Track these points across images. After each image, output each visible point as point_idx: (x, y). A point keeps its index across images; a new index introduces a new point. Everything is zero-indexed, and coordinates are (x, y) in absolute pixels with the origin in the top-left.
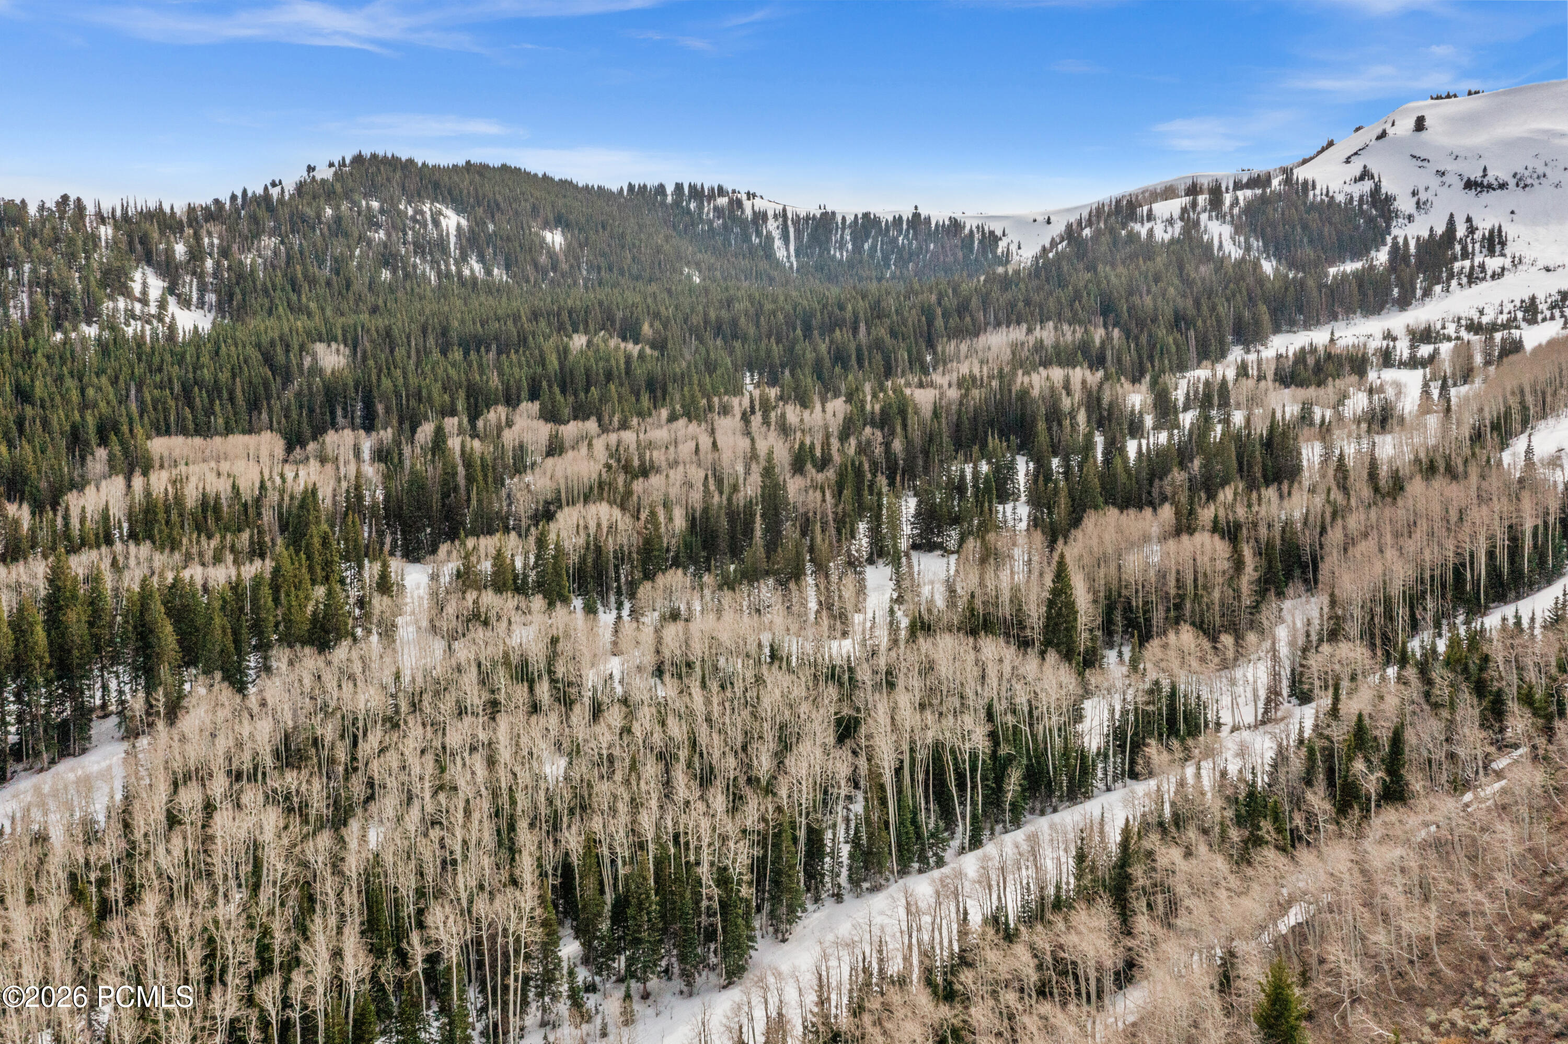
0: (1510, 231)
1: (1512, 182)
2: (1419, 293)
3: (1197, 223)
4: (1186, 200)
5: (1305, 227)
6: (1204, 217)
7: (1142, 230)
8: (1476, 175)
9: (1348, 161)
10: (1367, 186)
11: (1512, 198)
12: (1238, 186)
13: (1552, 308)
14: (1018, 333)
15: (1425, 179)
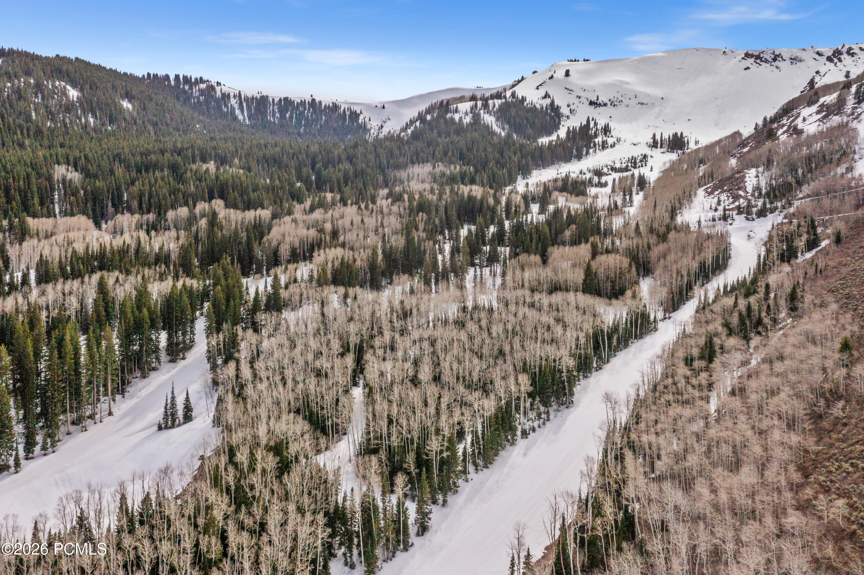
0: (612, 125)
1: (609, 103)
2: (584, 153)
3: (479, 115)
4: (472, 103)
5: (527, 119)
6: (482, 112)
7: (457, 117)
8: (594, 99)
9: (537, 88)
10: (548, 101)
11: (609, 110)
12: (492, 97)
13: (641, 161)
14: (427, 168)
15: (572, 99)
